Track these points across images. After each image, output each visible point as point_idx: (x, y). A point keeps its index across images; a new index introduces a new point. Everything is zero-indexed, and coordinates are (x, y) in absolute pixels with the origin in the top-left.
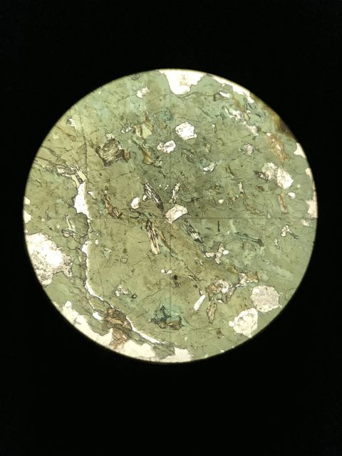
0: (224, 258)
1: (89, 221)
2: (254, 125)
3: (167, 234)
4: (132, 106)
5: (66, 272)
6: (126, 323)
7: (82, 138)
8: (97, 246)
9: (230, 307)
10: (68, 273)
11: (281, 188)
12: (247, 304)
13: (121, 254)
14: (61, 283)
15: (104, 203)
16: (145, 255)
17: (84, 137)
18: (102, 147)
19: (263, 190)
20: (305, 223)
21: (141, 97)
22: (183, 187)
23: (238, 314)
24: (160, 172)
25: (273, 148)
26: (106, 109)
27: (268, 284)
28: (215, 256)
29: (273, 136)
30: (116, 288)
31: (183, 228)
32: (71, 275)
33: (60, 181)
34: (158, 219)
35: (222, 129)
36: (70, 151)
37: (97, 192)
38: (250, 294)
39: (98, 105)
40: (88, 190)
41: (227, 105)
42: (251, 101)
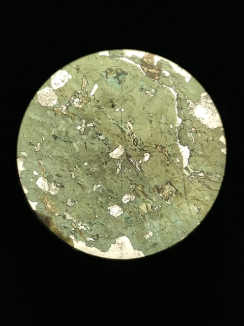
0: (79, 123)
1: (178, 141)
2: (68, 220)
3: (123, 138)
4: (155, 225)
6: (146, 70)
7: (188, 199)
8: (171, 124)
9: (72, 89)
10: (191, 103)
11: (44, 177)
12: (60, 92)
13: (153, 119)
14: (194, 95)
15: (169, 155)
16: (136, 121)
18: (174, 194)
19: (57, 175)
21: (150, 232)
22: (114, 172)
23: (66, 85)
24: (131, 181)
25: (53, 205)
26: (174, 221)
27: (46, 108)
28: (86, 125)
29: (53, 213)
30: (155, 94)
31: (111, 142)
32: (188, 101)
33: (201, 167)
34: (129, 147)
35: (91, 214)
36: (196, 189)
37: (175, 162)
38: (58, 99)
39: (179, 223)
40: (181, 163)
41: (88, 232)
42: (72, 237)
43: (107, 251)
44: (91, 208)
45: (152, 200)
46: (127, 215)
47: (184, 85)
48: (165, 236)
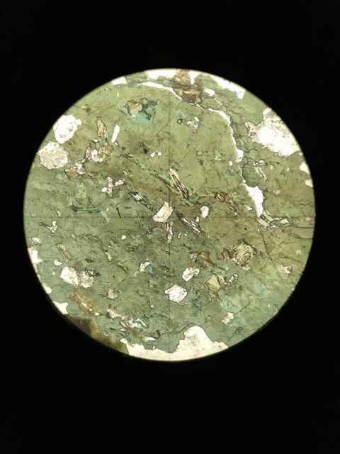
0: (104, 184)
1: (244, 181)
2: (113, 319)
3: (167, 191)
4: (235, 302)
5: (252, 126)
6: (181, 93)
7: (273, 258)
8: (230, 160)
9: (84, 138)
10: (251, 127)
11: (70, 267)
12: (69, 145)
13: (204, 158)
14: (254, 114)
15: (234, 203)
16: (182, 165)
17: (271, 260)
18: (252, 255)
19: (87, 260)
20: (37, 240)
21: (229, 314)
22: (163, 240)
23: (75, 134)
24: (190, 248)
25: (89, 303)
26: (258, 292)
27: (54, 171)
28: (114, 184)
29: (92, 314)
30: (200, 124)
31: (152, 201)
32: (246, 124)
33: (282, 212)
34: (178, 203)
35: (143, 305)
36: (281, 243)
37: (245, 211)
38: (69, 156)
39: (267, 293)
40: (254, 211)
41: (144, 330)
42: (124, 341)
43: (175, 350)
44: (142, 296)
45: (224, 269)
46: (193, 296)
47: (238, 104)
48: (251, 315)
